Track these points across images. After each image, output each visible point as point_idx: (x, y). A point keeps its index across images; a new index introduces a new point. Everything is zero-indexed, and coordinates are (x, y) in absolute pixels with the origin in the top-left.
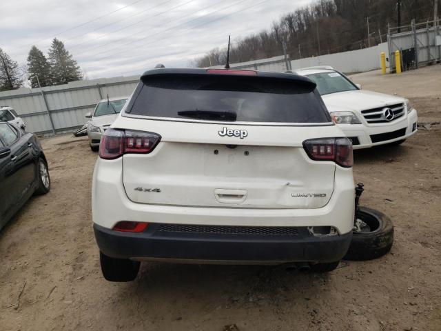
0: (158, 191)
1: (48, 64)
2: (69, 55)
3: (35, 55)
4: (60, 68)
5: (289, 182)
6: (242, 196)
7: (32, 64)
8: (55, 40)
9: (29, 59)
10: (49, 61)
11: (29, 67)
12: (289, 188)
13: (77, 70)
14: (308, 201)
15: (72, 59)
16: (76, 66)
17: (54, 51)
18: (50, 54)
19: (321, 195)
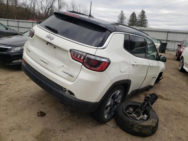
0: (30, 51)
1: (137, 20)
2: (146, 17)
3: (133, 15)
4: (140, 22)
5: (64, 65)
6: (46, 63)
7: (131, 18)
8: (143, 10)
9: (131, 16)
10: (137, 18)
11: (129, 19)
12: (63, 67)
13: (147, 24)
14: (66, 76)
15: (146, 19)
16: (147, 22)
17: (141, 15)
18: (139, 16)
19: (72, 76)
